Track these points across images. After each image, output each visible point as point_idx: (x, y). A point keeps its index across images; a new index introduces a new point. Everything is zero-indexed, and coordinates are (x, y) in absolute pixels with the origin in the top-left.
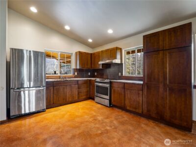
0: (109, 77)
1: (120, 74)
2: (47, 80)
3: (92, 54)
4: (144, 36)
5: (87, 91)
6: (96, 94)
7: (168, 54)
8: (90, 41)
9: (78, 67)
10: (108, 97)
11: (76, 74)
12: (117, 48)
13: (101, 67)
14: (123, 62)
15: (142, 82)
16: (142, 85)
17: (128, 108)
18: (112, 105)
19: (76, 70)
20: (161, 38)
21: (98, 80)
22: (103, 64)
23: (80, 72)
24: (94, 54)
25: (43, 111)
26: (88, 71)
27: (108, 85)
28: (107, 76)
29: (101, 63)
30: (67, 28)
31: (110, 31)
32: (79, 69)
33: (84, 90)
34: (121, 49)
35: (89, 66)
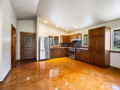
0: (76, 47)
1: (81, 45)
2: (50, 48)
3: (68, 36)
4: (89, 30)
5: (66, 53)
6: (70, 54)
7: (97, 38)
8: (67, 30)
9: (62, 42)
10: (74, 55)
11: (61, 45)
12: (79, 34)
13: (72, 42)
14: (82, 40)
15: (88, 49)
16: (88, 50)
17: (83, 60)
18: (76, 59)
19: (61, 43)
20: (95, 31)
21: (70, 48)
22: (73, 41)
23: (63, 44)
24: (69, 36)
25: (49, 59)
26: (66, 44)
27: (74, 50)
28: (75, 46)
29: (72, 40)
30: (57, 26)
31: (76, 27)
32: (62, 43)
33: (64, 52)
34: (81, 34)
35: (67, 42)
